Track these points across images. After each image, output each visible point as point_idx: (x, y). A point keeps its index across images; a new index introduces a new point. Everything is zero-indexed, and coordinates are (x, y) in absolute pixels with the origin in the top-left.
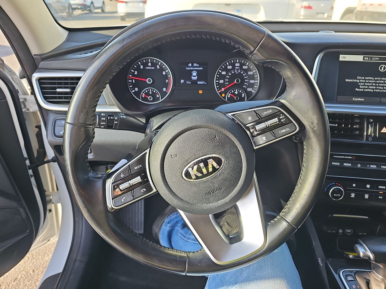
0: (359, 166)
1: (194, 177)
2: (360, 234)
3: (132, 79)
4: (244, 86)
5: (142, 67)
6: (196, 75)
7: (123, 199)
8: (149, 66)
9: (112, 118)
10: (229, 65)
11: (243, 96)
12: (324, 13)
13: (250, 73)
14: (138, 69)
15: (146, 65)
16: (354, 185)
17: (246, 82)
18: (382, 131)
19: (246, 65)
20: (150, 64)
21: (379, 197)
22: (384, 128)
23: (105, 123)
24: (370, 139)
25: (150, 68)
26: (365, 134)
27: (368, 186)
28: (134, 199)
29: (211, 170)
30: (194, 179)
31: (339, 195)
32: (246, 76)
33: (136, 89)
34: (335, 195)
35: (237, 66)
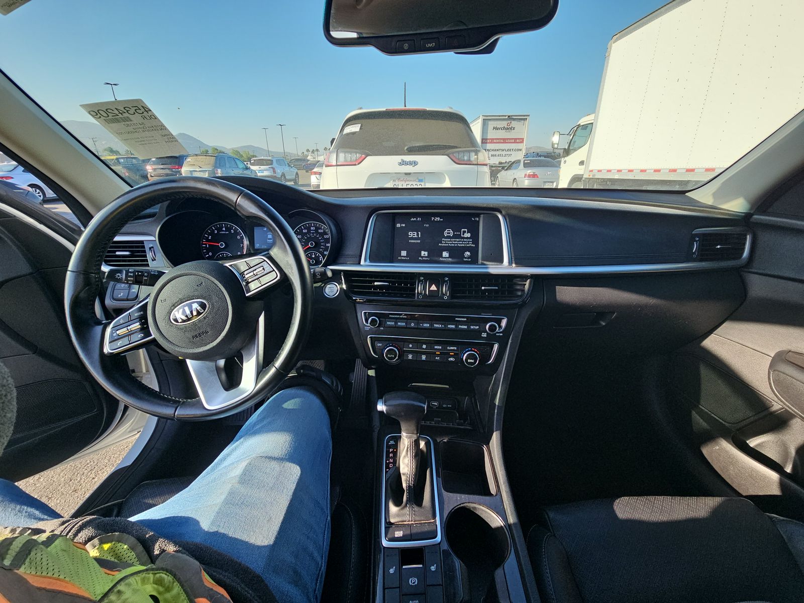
0: (413, 325)
1: (180, 321)
2: (444, 406)
3: (206, 244)
4: (321, 250)
5: (216, 232)
6: (271, 237)
7: (119, 343)
8: (223, 231)
9: (140, 274)
10: (305, 229)
11: (320, 260)
12: (553, 182)
13: (326, 237)
14: (212, 233)
15: (220, 229)
16: (411, 346)
17: (322, 245)
18: (431, 289)
19: (321, 229)
20: (224, 229)
21: (436, 358)
22: (434, 285)
23: (132, 279)
24: (421, 297)
25: (224, 232)
26: (416, 292)
27: (424, 346)
28: (130, 344)
29: (195, 313)
30: (181, 322)
31: (393, 356)
32: (321, 239)
33: (210, 254)
34: (389, 356)
35: (313, 230)
